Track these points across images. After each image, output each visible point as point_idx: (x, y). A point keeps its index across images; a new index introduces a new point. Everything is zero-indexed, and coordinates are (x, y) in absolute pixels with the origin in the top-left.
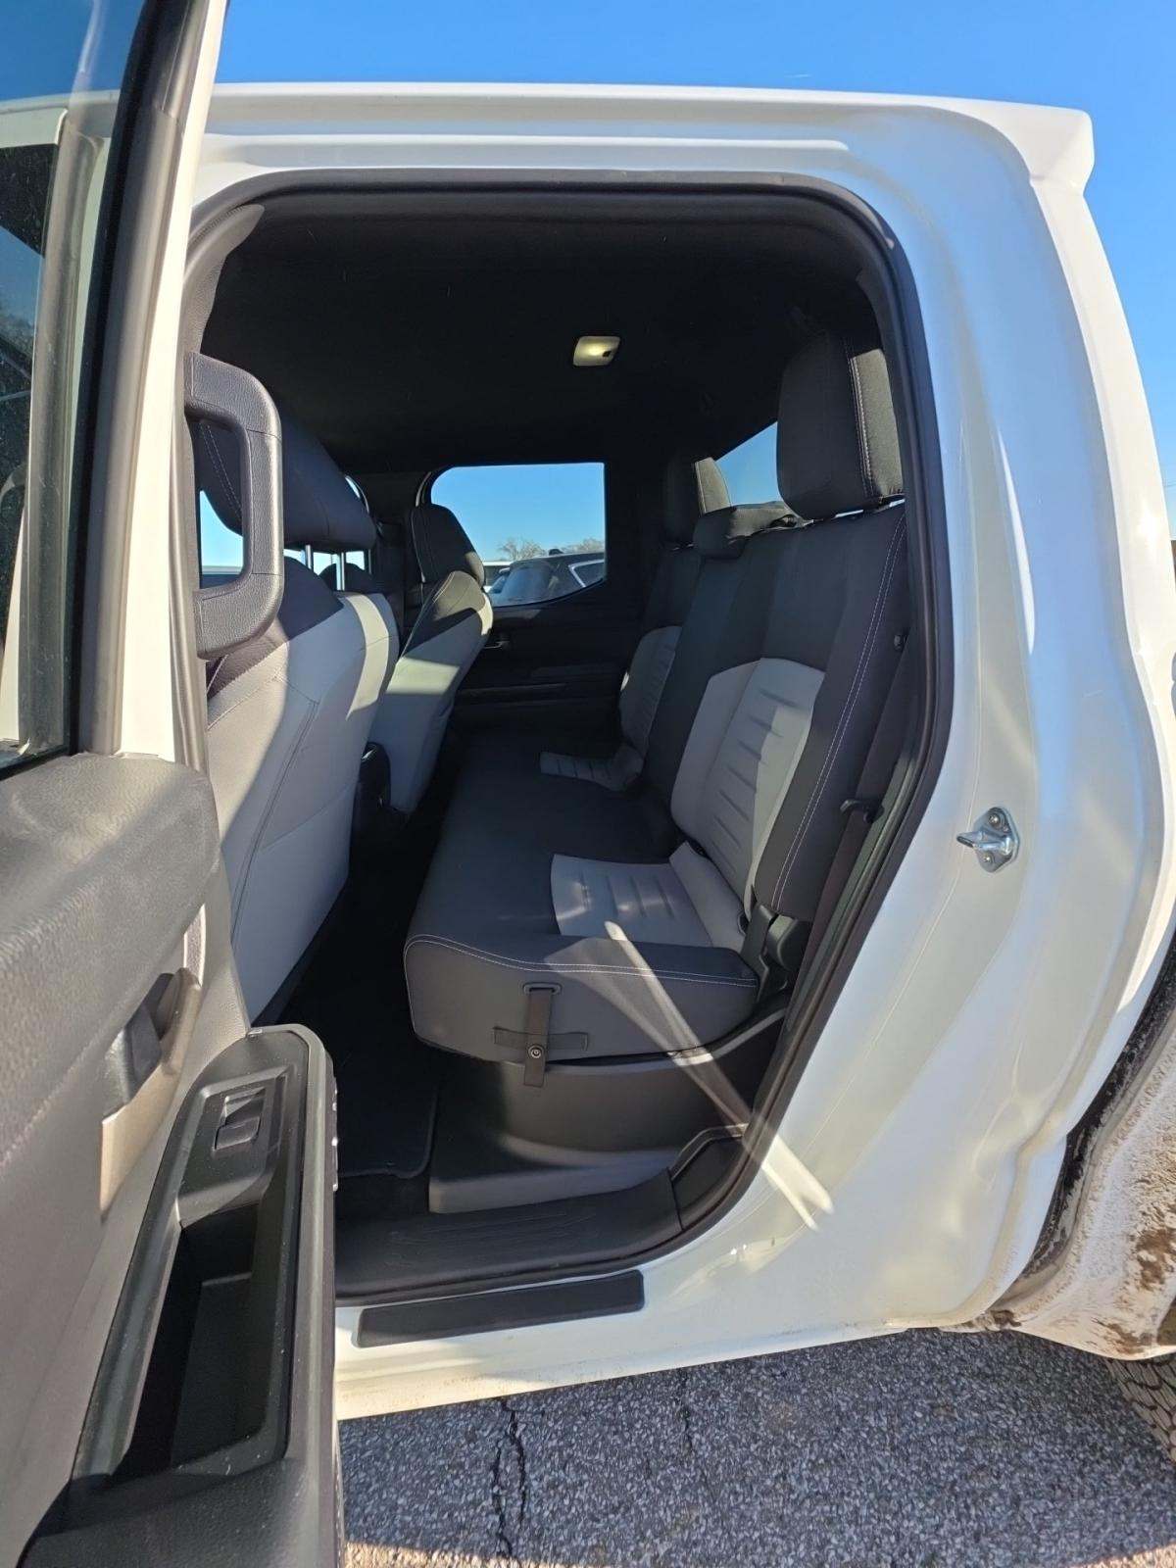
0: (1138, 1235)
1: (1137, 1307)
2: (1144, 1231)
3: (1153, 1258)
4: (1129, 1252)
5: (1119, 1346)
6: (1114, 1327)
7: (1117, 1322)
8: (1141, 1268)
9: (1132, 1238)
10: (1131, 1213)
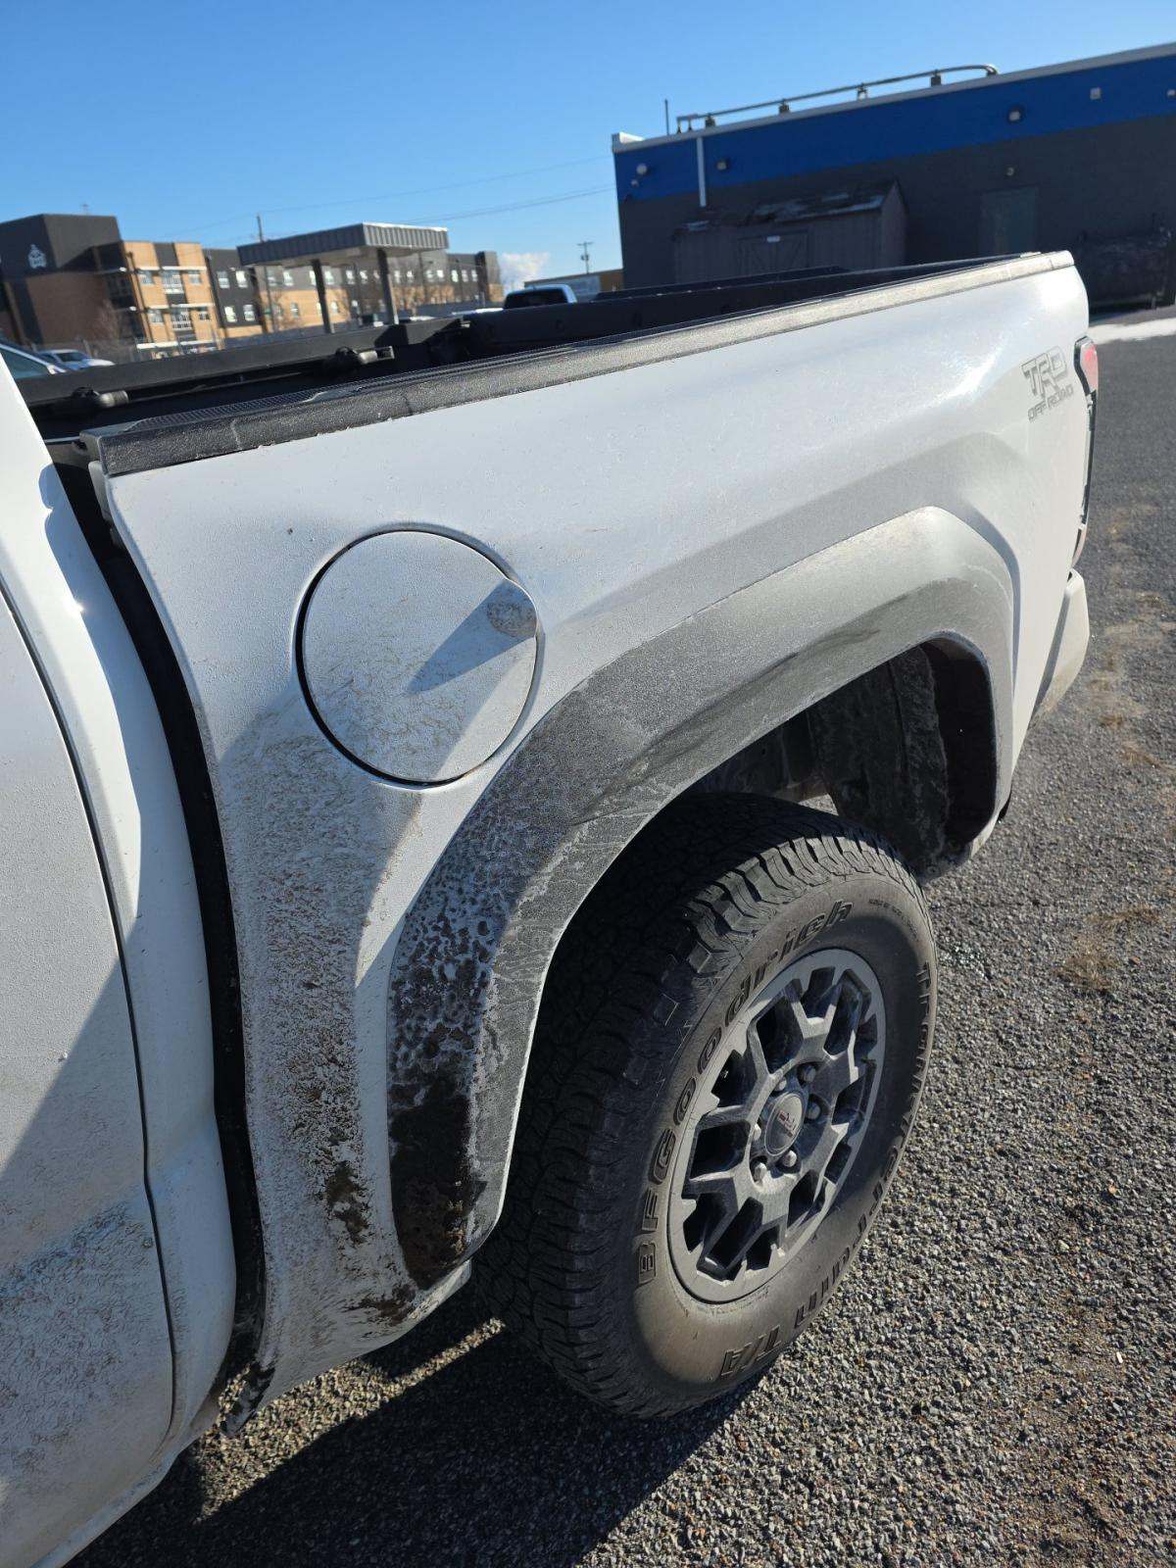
0: (324, 1189)
1: (366, 1267)
2: (326, 1181)
3: (347, 1206)
4: (325, 1214)
5: (388, 1319)
6: (365, 1303)
7: (363, 1296)
8: (344, 1223)
9: (320, 1196)
10: (305, 1169)
